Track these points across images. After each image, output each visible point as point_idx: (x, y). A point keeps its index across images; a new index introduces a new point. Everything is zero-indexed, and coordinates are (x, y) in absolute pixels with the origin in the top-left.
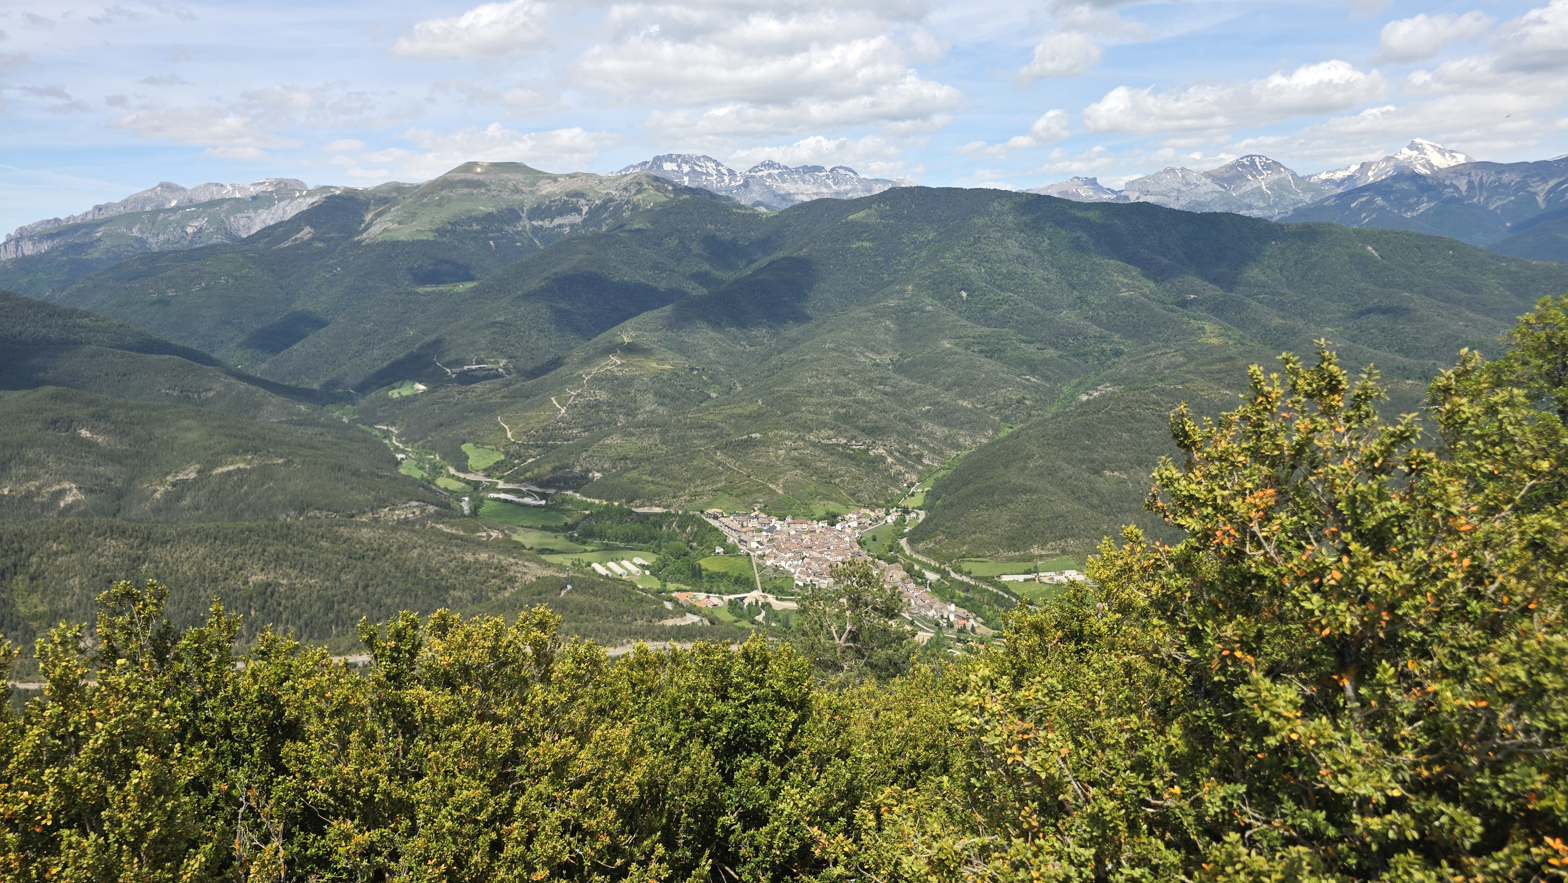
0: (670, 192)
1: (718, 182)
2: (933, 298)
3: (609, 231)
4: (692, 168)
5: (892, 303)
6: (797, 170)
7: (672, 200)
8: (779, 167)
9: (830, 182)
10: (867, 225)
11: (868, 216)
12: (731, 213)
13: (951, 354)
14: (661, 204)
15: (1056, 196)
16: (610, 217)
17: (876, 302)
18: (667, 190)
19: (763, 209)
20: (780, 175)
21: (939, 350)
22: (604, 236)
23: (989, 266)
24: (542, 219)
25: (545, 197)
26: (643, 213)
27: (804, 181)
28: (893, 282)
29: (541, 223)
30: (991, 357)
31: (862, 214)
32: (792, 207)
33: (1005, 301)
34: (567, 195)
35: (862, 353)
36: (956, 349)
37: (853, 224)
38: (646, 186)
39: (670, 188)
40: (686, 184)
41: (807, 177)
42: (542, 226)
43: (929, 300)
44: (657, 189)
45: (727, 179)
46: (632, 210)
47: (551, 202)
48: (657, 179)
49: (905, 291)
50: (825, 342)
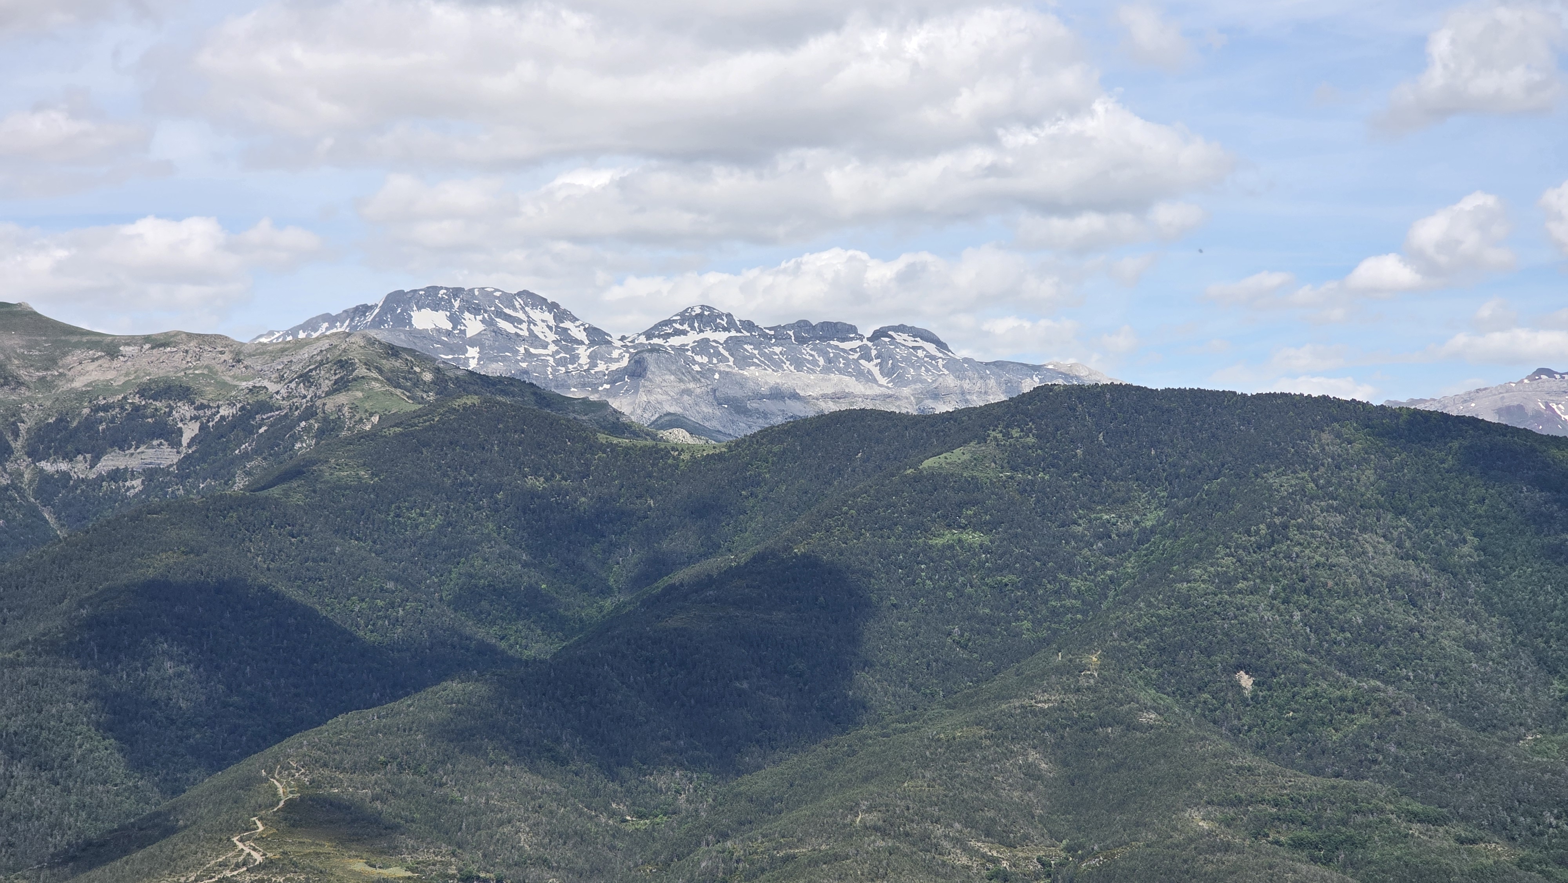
0: (427, 387)
1: (561, 362)
2: (1160, 688)
3: (253, 488)
4: (489, 323)
5: (1045, 701)
6: (779, 334)
7: (432, 409)
8: (731, 325)
9: (872, 366)
10: (974, 485)
11: (977, 461)
12: (594, 447)
13: (1213, 849)
14: (399, 420)
15: (1491, 418)
16: (257, 452)
17: (1001, 697)
18: (417, 382)
19: (679, 436)
20: (733, 345)
21: (1178, 837)
22: (237, 502)
23: (1313, 603)
24: (69, 457)
25: (81, 395)
26: (349, 442)
27: (799, 364)
28: (1047, 642)
29: (64, 466)
30: (1327, 861)
31: (959, 455)
32: (764, 433)
33: (1360, 703)
34: (143, 392)
35: (958, 841)
36: (1226, 835)
37: (937, 480)
38: (362, 371)
39: (428, 377)
40: (473, 365)
41: (807, 351)
42: (66, 476)
43: (1148, 695)
44: (393, 380)
45: (583, 353)
46: (321, 433)
47: (97, 409)
48: (393, 351)
49: (1082, 668)
50: (853, 809)
